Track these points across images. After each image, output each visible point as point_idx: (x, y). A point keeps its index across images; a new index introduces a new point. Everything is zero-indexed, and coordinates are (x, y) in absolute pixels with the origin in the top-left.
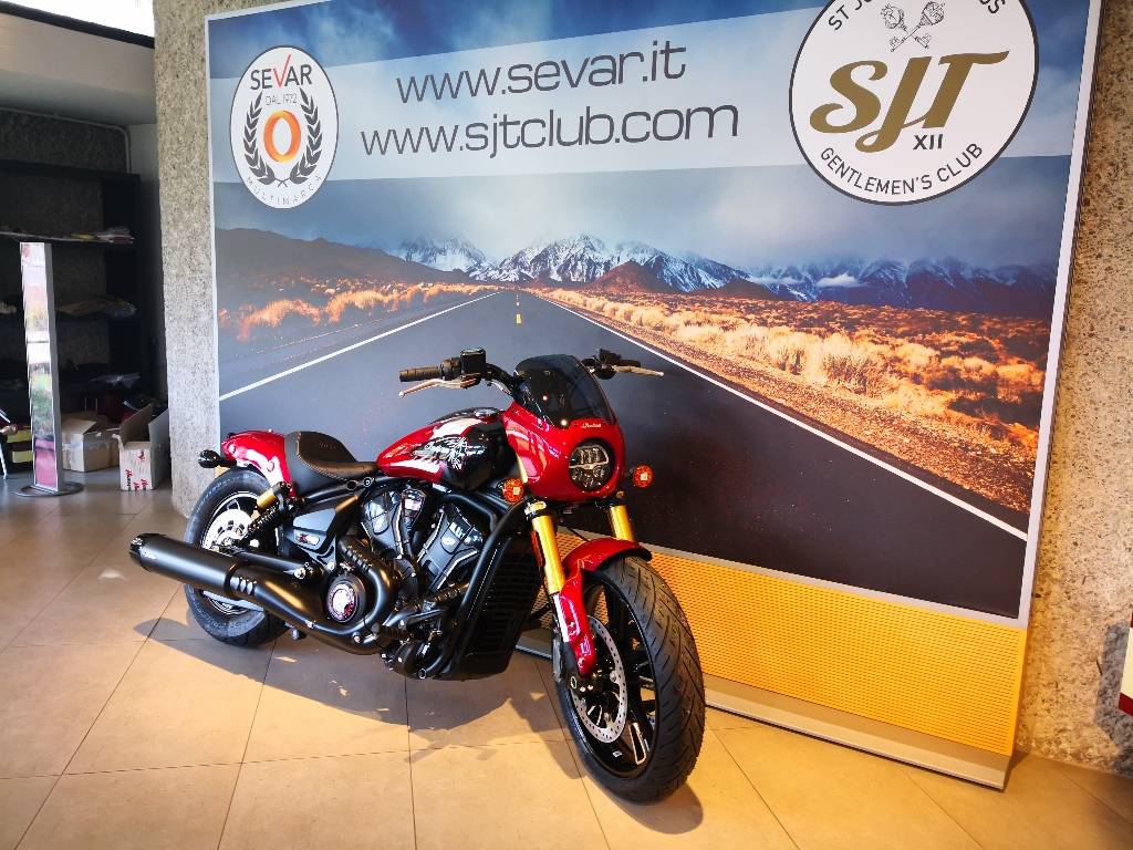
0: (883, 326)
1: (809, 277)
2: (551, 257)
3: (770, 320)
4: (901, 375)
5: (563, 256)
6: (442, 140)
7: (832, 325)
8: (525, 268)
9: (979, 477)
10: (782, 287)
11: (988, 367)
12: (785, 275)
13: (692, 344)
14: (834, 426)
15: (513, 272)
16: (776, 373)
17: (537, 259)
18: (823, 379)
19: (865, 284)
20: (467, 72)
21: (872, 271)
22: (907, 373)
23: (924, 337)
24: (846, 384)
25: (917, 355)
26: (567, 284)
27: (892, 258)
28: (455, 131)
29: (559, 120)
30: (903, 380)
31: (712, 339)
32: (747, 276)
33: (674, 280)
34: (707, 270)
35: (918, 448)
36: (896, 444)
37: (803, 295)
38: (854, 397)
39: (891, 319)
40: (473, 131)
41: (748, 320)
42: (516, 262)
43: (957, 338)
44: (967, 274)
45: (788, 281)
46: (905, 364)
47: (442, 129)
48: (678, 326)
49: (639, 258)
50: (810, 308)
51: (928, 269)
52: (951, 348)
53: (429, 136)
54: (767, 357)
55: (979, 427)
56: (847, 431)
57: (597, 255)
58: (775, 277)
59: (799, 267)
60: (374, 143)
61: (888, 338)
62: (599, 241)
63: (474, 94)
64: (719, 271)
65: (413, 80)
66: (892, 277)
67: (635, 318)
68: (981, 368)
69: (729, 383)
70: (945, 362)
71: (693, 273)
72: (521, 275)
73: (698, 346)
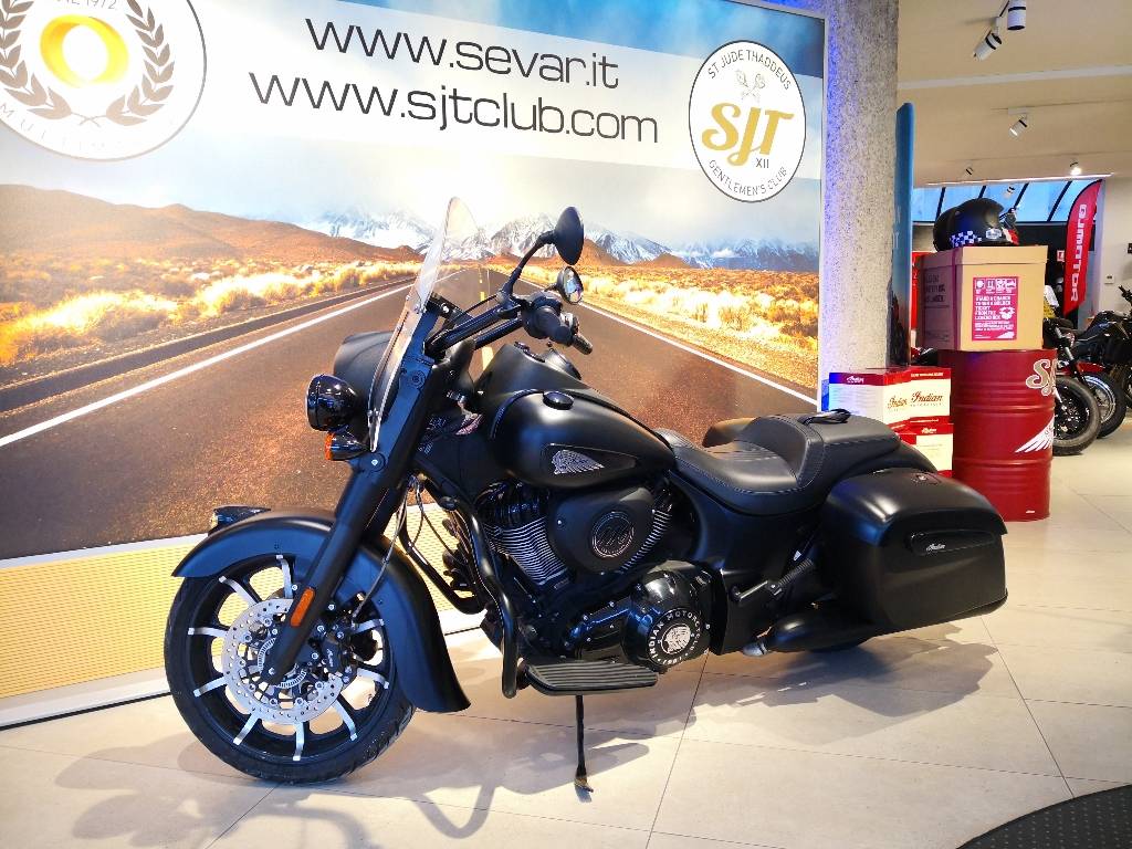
0: (748, 283)
1: (707, 251)
2: (512, 234)
3: (686, 284)
4: (758, 314)
6: (373, 101)
7: (722, 284)
8: (487, 246)
9: (797, 373)
10: (692, 258)
11: (796, 305)
13: (638, 307)
14: (727, 355)
15: (477, 249)
17: (498, 235)
18: (719, 324)
19: (737, 255)
20: (406, 35)
21: (740, 246)
22: (761, 313)
23: (767, 289)
24: (731, 325)
27: (750, 238)
28: (394, 95)
29: (513, 104)
37: (704, 264)
39: (751, 278)
40: (416, 99)
41: (673, 285)
42: (478, 240)
43: (782, 288)
45: (695, 254)
46: (759, 307)
47: (375, 90)
48: (625, 292)
50: (709, 273)
53: (358, 96)
54: (686, 311)
55: (795, 342)
56: (735, 357)
58: (687, 251)
59: (701, 244)
63: (416, 60)
65: (330, 24)
66: (750, 250)
68: (793, 306)
69: (664, 334)
70: (778, 304)
71: (633, 248)
72: (483, 253)
73: (641, 307)
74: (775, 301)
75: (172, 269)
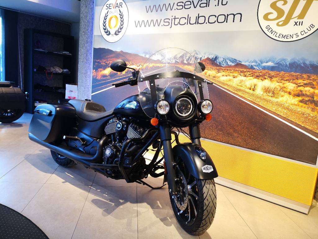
0: (281, 78)
1: (260, 63)
2: (185, 56)
3: (247, 75)
4: (285, 92)
5: (188, 55)
6: (157, 23)
7: (266, 77)
8: (177, 59)
9: (307, 123)
10: (251, 66)
11: (312, 90)
12: (253, 62)
13: (224, 82)
14: (264, 106)
15: (174, 60)
16: (248, 91)
17: (181, 57)
18: (262, 93)
19: (277, 65)
20: (165, 4)
21: (278, 61)
22: (287, 91)
23: (293, 81)
24: (269, 94)
25: (290, 86)
26: (189, 64)
27: (285, 58)
28: (161, 21)
29: (190, 17)
30: (286, 94)
31: (230, 80)
32: (241, 62)
33: (220, 63)
34: (230, 60)
35: (289, 114)
36: (282, 112)
37: (257, 68)
38: (270, 98)
39: (283, 75)
40: (165, 21)
41: (241, 75)
42: (175, 58)
43: (303, 82)
44: (308, 63)
45: (253, 64)
46: (286, 89)
47: (157, 20)
48: (220, 76)
49: (211, 57)
50: (259, 72)
51: (296, 61)
52: (301, 84)
53: (153, 22)
54: (246, 86)
55: (308, 108)
56: (268, 108)
57: (198, 55)
58: (250, 63)
59: (257, 60)
60: (138, 24)
61: (282, 81)
62: (199, 52)
63: (167, 10)
64: (234, 61)
65: (150, 6)
66: (284, 63)
67: (208, 74)
68: (310, 90)
69: (234, 93)
70: (299, 88)
71: (225, 61)
72: (176, 61)
73: (225, 82)
74: (297, 87)
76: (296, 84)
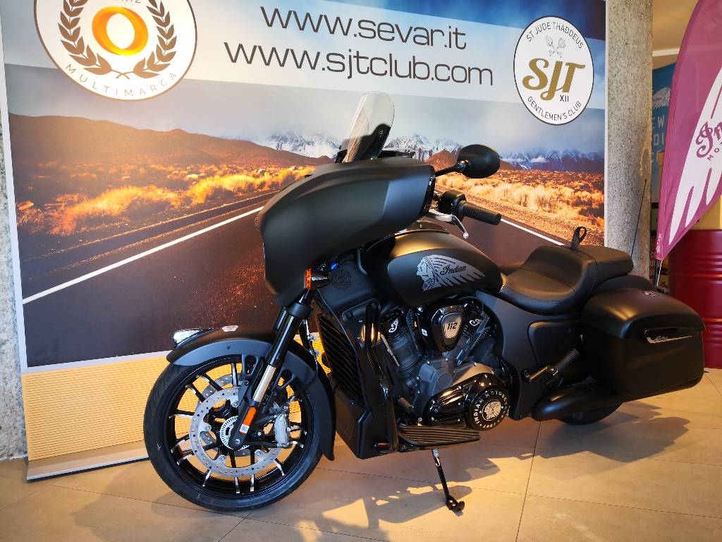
0: (556, 180)
1: (527, 158)
2: (395, 147)
5: (403, 147)
7: (537, 181)
10: (517, 163)
12: (518, 157)
13: (479, 196)
14: (541, 229)
16: (517, 207)
18: (536, 207)
19: (548, 161)
20: (325, 16)
21: (550, 155)
22: (565, 200)
23: (569, 184)
24: (544, 209)
25: (567, 192)
27: (556, 150)
28: (318, 56)
29: (396, 61)
30: (564, 204)
31: (488, 192)
37: (525, 167)
38: (547, 214)
39: (558, 177)
40: (331, 58)
41: (504, 181)
43: (579, 184)
45: (519, 160)
46: (564, 197)
47: (305, 53)
48: (471, 186)
50: (529, 173)
52: (578, 188)
53: (294, 57)
55: (588, 220)
56: (546, 231)
57: (424, 146)
58: (514, 158)
59: (523, 153)
60: (239, 54)
61: (558, 186)
62: (425, 138)
63: (332, 33)
65: (276, 10)
66: (557, 158)
68: (587, 195)
70: (576, 194)
73: (482, 197)
74: (575, 192)
75: (174, 171)
76: (573, 188)
